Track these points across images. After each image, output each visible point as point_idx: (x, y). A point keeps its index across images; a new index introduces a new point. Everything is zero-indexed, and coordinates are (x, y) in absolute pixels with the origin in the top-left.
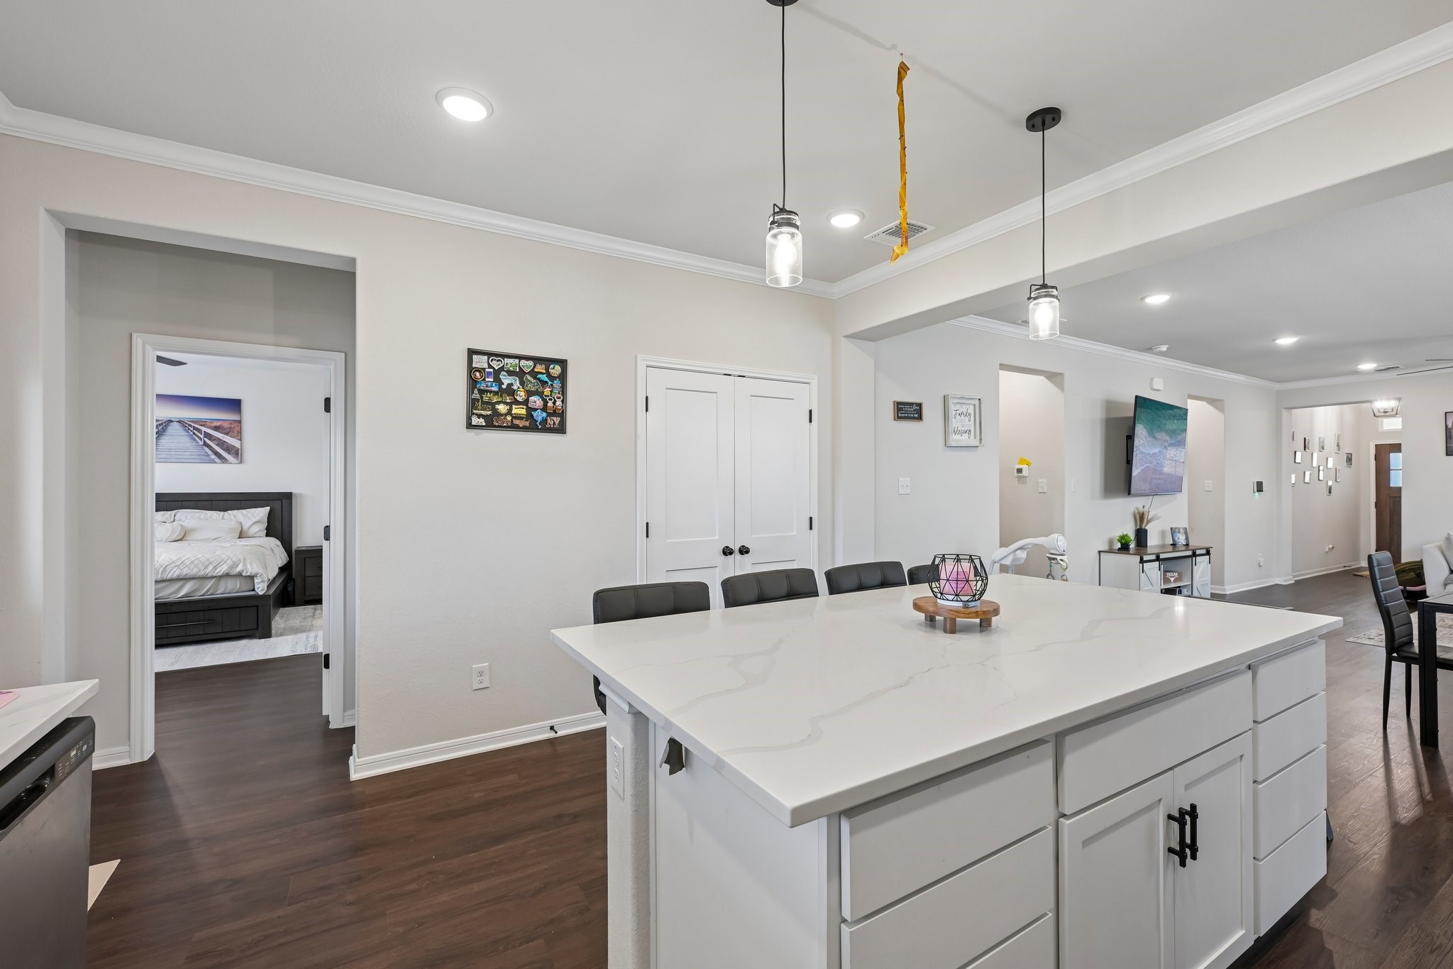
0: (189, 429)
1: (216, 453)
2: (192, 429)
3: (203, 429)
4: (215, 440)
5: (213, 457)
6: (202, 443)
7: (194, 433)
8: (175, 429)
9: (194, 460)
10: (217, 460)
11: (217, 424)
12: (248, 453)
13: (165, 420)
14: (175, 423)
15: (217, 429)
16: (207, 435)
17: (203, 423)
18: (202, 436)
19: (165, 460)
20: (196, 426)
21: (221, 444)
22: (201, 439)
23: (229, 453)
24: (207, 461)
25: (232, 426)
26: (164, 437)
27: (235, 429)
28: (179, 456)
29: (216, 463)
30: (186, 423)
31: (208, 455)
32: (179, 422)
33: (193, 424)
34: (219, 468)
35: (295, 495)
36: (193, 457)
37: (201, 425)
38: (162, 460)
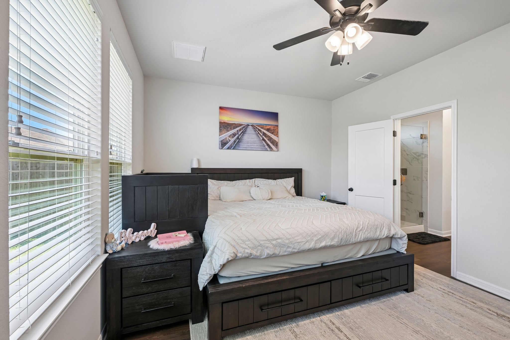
0: (256, 130)
1: (268, 145)
2: (257, 130)
3: (262, 130)
4: (267, 137)
5: (267, 147)
6: (262, 139)
7: (258, 133)
8: (250, 129)
9: (259, 149)
10: (268, 149)
11: (268, 127)
12: (281, 145)
13: (246, 124)
14: (250, 126)
15: (268, 130)
16: (264, 134)
17: (262, 126)
18: (262, 135)
19: (246, 149)
20: (260, 128)
21: (270, 139)
22: (261, 136)
23: (273, 145)
24: (264, 149)
25: (275, 129)
26: (245, 135)
27: (275, 130)
28: (252, 147)
29: (268, 151)
30: (255, 127)
31: (265, 146)
32: (252, 126)
33: (258, 127)
34: (268, 154)
35: (303, 170)
36: (257, 147)
37: (261, 128)
38: (244, 149)
